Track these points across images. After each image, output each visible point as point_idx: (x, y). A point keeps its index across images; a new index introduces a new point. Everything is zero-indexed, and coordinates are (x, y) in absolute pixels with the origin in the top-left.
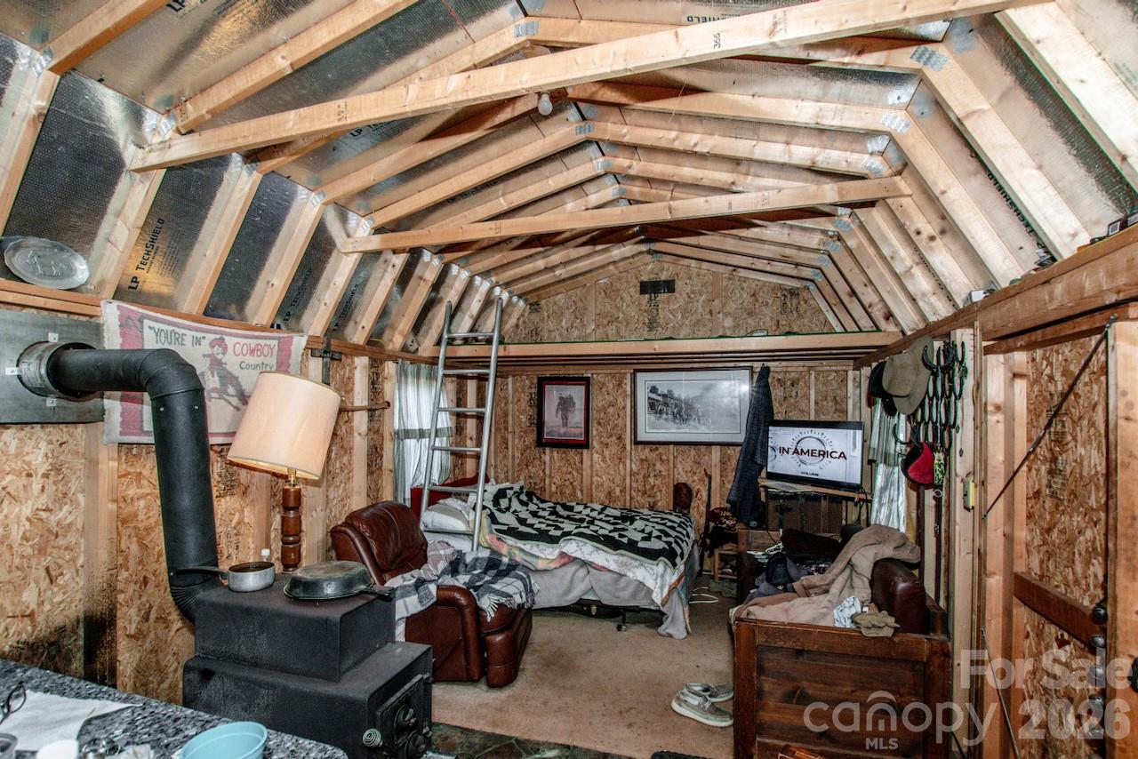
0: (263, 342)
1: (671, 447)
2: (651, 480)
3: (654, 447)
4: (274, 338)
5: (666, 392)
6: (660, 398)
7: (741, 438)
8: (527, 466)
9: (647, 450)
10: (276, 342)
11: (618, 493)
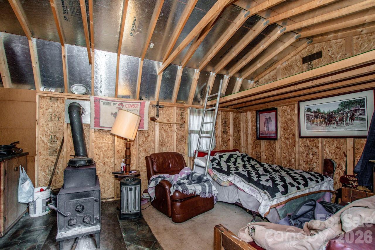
0: (135, 104)
1: (320, 139)
2: (311, 157)
3: (312, 139)
4: (139, 102)
5: (316, 110)
6: (313, 114)
7: (366, 134)
8: (255, 147)
9: (308, 142)
10: (139, 103)
11: (293, 162)
